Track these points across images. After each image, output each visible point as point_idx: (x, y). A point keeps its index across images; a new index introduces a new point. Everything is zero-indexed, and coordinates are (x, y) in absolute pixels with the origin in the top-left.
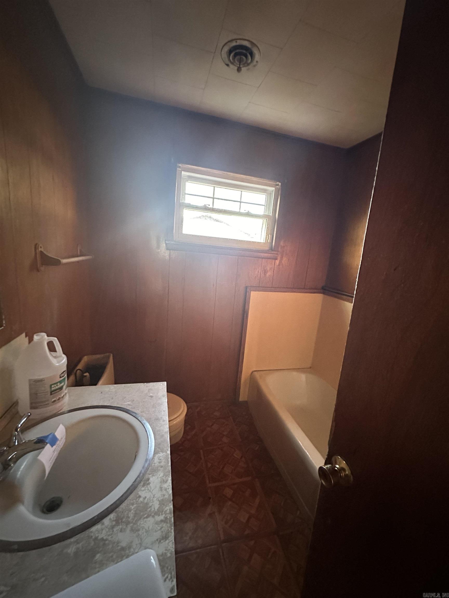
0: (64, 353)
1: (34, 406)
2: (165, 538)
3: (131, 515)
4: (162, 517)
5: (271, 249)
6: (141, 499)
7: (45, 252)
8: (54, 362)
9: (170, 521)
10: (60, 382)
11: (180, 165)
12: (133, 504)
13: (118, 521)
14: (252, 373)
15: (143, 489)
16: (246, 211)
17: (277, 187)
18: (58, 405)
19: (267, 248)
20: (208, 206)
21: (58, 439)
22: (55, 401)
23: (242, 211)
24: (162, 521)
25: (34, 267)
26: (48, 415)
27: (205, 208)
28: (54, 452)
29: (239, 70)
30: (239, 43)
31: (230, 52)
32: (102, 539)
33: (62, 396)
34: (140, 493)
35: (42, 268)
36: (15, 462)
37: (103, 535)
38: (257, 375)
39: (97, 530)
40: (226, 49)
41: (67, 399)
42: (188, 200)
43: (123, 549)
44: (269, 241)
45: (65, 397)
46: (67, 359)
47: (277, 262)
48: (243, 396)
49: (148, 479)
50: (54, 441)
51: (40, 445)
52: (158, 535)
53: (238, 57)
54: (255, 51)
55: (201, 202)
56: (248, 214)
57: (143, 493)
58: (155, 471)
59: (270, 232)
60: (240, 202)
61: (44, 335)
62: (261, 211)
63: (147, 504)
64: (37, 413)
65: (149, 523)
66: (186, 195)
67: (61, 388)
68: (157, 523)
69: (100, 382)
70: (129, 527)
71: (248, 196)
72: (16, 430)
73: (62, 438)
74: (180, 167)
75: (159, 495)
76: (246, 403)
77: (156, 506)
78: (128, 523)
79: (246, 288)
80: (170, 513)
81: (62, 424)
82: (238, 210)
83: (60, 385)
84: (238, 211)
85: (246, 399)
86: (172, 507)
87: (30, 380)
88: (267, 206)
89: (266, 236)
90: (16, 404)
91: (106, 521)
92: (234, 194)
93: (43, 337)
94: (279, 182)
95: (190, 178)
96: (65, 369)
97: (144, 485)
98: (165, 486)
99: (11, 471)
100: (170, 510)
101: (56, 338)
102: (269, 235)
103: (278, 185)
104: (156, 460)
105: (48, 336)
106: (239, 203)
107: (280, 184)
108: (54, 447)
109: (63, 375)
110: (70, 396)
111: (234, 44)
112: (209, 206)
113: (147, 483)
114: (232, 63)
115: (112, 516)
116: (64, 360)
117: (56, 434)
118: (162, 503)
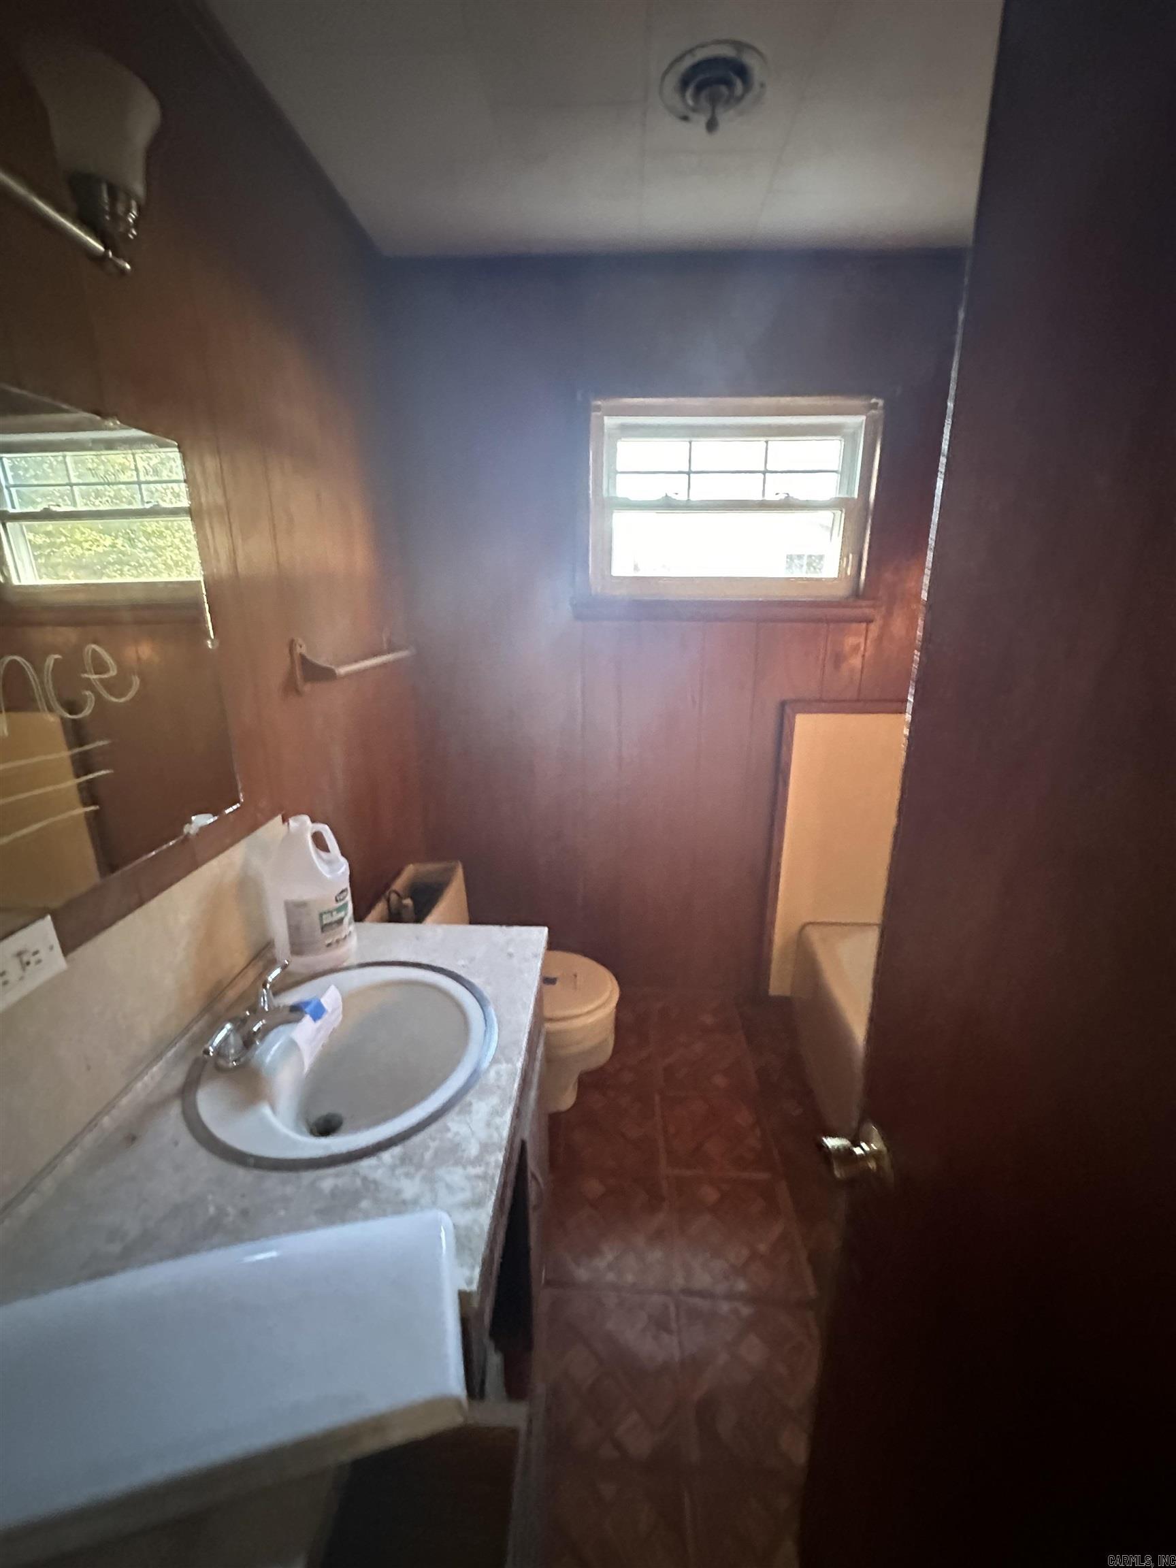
0: (343, 854)
1: (298, 948)
2: (477, 1203)
3: (428, 1156)
4: (479, 1170)
5: (857, 594)
6: (449, 1135)
7: (309, 657)
8: (323, 869)
9: (493, 1179)
10: (339, 910)
11: (599, 403)
12: (433, 1139)
13: (404, 1160)
14: (804, 927)
15: (456, 1118)
16: (782, 497)
17: (873, 411)
18: (339, 952)
19: (842, 591)
20: (674, 497)
21: (327, 1012)
22: (329, 945)
23: (770, 497)
24: (478, 1177)
25: (290, 688)
26: (319, 968)
27: (668, 505)
28: (319, 1030)
29: (712, 126)
30: (701, 55)
31: (684, 83)
32: (375, 1182)
33: (343, 936)
34: (450, 1124)
35: (307, 688)
36: (262, 1040)
37: (379, 1175)
38: (814, 935)
39: (370, 1167)
40: (673, 80)
41: (353, 943)
42: (625, 488)
43: (404, 1202)
44: (849, 573)
45: (348, 939)
46: (350, 866)
47: (874, 628)
48: (779, 983)
49: (470, 1104)
50: (318, 1012)
51: (294, 1016)
52: (466, 1195)
53: (704, 94)
54: (750, 60)
55: (654, 489)
56: (787, 505)
57: (454, 1125)
58: (485, 1092)
59: (852, 544)
60: (764, 473)
61: (306, 819)
62: (827, 488)
63: (458, 1145)
64: (299, 964)
65: (455, 1176)
66: (618, 475)
67: (340, 921)
68: (468, 1178)
69: (429, 919)
70: (423, 1172)
71: (786, 451)
72: (264, 986)
73: (333, 1011)
74: (598, 408)
75: (482, 1134)
76: (784, 1003)
77: (473, 1150)
78: (419, 1166)
79: (783, 704)
80: (496, 1166)
81: (335, 985)
82: (757, 497)
83: (337, 916)
84: (760, 498)
85: (788, 994)
86: (501, 1159)
87: (287, 904)
88: (844, 473)
89: (841, 558)
90: (269, 945)
91: (387, 1156)
92: (748, 452)
93: (304, 823)
94: (878, 397)
95: (626, 431)
96: (346, 884)
97: (460, 1113)
98: (498, 1120)
99: (257, 1052)
100: (497, 1161)
101: (327, 827)
102: (851, 556)
103: (875, 406)
104: (492, 1074)
105: (313, 821)
106: (761, 476)
107: (881, 402)
108: (319, 1022)
109: (341, 898)
110: (359, 939)
111: (688, 62)
112: (678, 498)
113: (467, 1110)
114: (694, 110)
115: (397, 1150)
116: (343, 867)
117: (323, 1001)
118: (485, 1148)
